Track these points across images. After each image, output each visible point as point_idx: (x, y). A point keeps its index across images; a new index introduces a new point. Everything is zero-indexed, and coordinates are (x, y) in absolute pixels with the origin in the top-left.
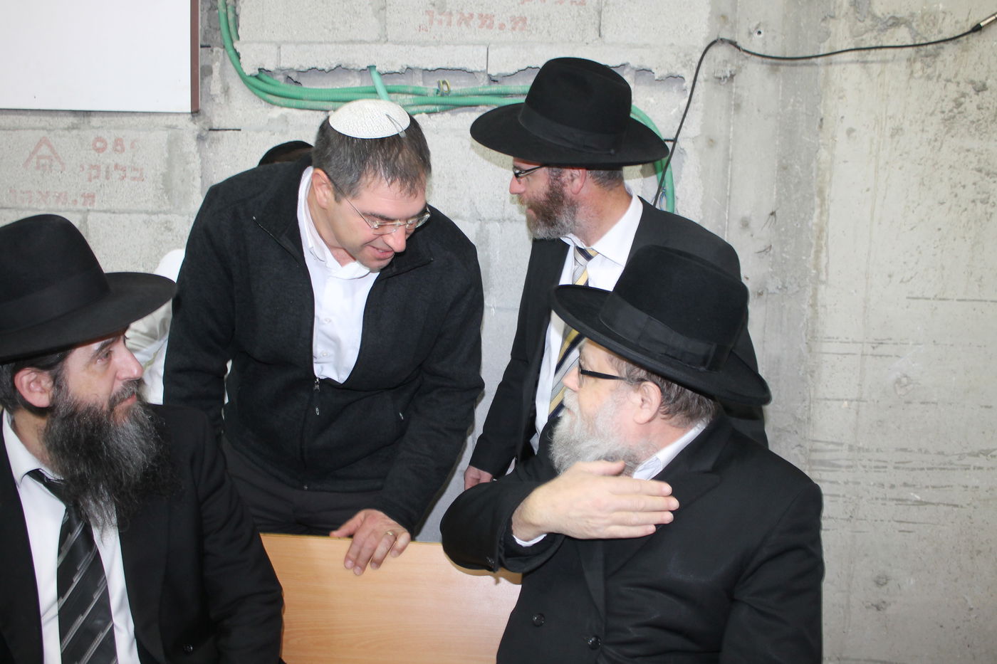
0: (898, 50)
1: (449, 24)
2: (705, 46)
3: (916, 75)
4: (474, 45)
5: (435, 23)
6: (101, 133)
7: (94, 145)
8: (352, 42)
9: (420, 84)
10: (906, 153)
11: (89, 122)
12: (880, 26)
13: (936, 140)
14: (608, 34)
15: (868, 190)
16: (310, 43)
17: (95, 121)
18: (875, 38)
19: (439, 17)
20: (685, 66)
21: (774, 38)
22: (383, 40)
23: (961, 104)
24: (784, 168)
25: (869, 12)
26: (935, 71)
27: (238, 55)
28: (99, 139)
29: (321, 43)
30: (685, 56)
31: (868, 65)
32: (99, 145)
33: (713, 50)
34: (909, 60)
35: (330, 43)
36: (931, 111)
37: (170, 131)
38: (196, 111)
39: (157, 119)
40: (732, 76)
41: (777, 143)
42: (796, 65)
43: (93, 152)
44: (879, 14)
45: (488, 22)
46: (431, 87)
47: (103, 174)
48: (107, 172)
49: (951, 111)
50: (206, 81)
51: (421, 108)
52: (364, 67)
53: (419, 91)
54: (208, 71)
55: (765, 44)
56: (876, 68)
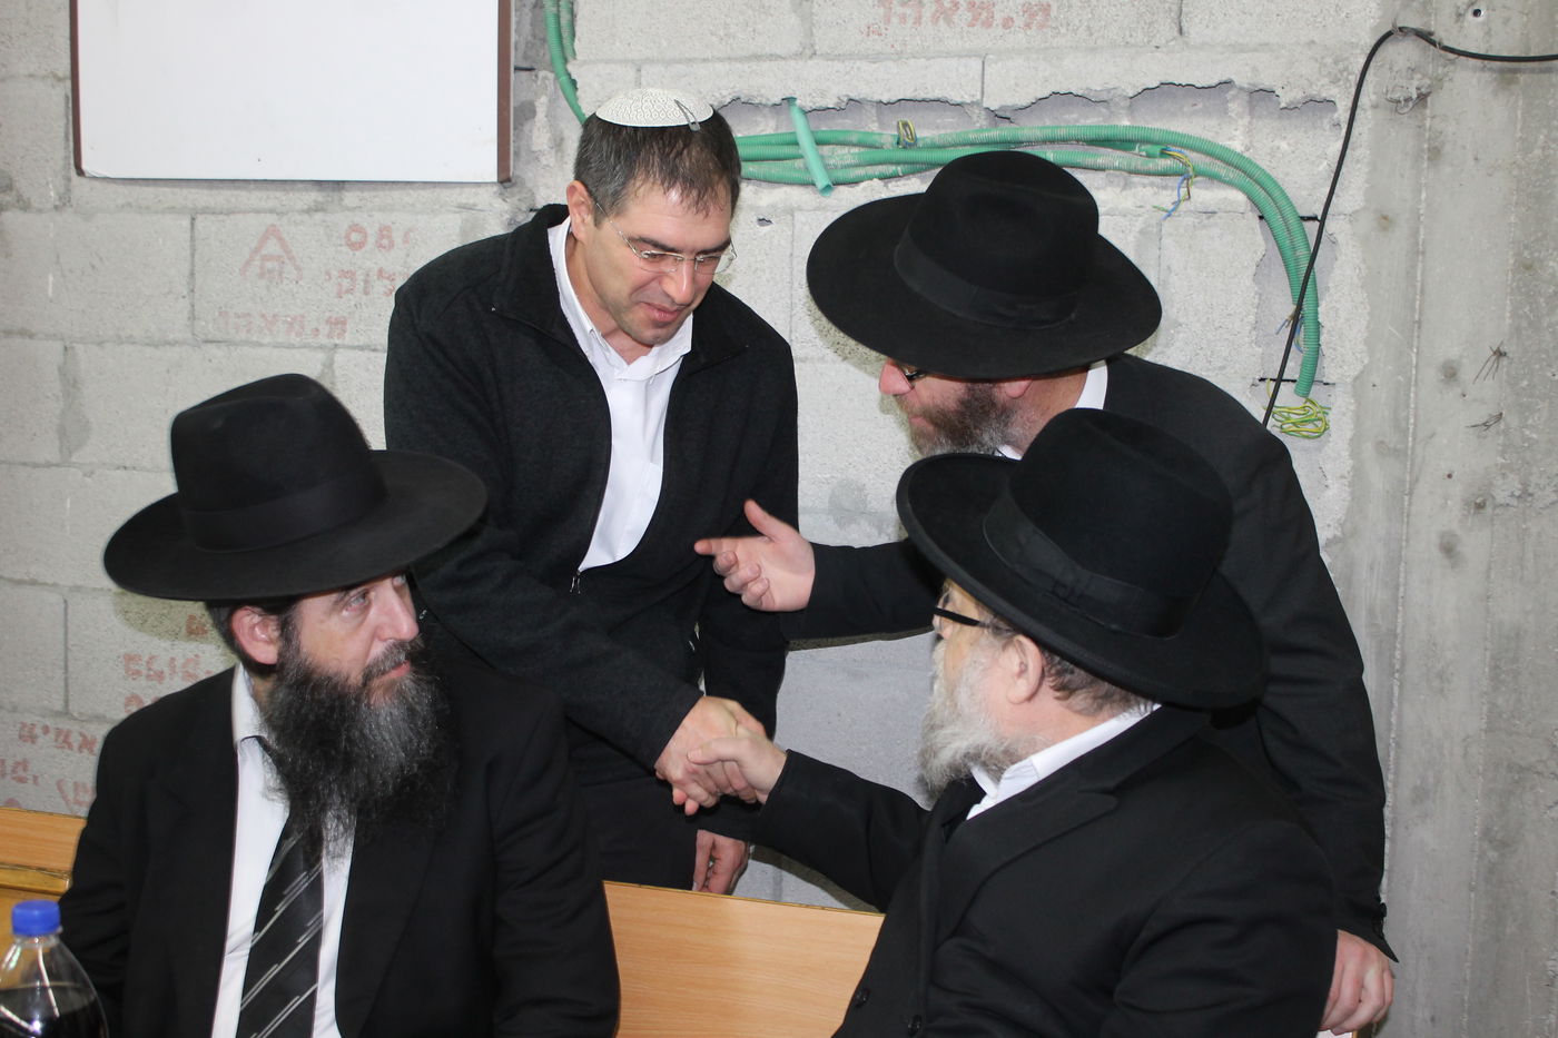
1: (918, 20)
2: (1374, 42)
4: (960, 56)
5: (895, 20)
6: (358, 218)
7: (348, 237)
8: (757, 57)
9: (874, 127)
11: (342, 199)
14: (1195, 31)
16: (690, 61)
17: (350, 198)
19: (900, 10)
20: (1335, 82)
21: (1507, 21)
22: (808, 52)
24: (1526, 266)
27: (574, 82)
28: (355, 228)
29: (705, 60)
30: (1336, 62)
32: (355, 237)
33: (1388, 50)
35: (720, 60)
37: (465, 214)
38: (505, 179)
39: (445, 194)
40: (1422, 98)
41: (1512, 219)
42: (1549, 70)
43: (345, 249)
45: (984, 15)
46: (888, 135)
47: (360, 285)
48: (366, 282)
50: (526, 128)
51: (870, 170)
52: (777, 100)
53: (870, 140)
54: (528, 111)
55: (1488, 33)
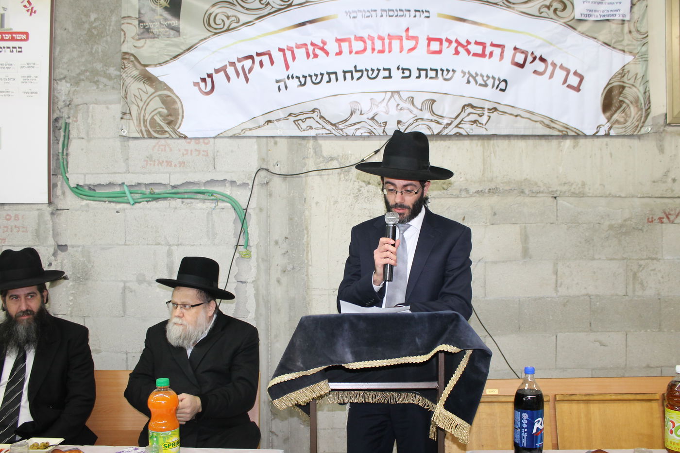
0: (334, 170)
1: (154, 165)
2: (256, 171)
3: (342, 179)
4: (164, 173)
5: (149, 165)
6: (9, 213)
7: (6, 217)
8: (115, 173)
9: (144, 189)
10: (341, 211)
11: (4, 208)
12: (326, 160)
13: (352, 205)
14: (218, 168)
15: (326, 227)
16: (98, 174)
17: (6, 207)
18: (324, 165)
19: (150, 162)
20: (249, 180)
21: (284, 167)
22: (128, 172)
23: (360, 190)
24: (291, 219)
25: (321, 155)
26: (349, 177)
27: (68, 179)
28: (8, 215)
29: (102, 174)
30: (249, 175)
31: (323, 176)
32: (8, 217)
33: (260, 173)
34: (338, 173)
35: (105, 174)
36: (349, 193)
37: (39, 211)
38: (50, 203)
39: (33, 206)
40: (267, 183)
41: (288, 209)
42: (293, 177)
43: (5, 220)
44: (325, 156)
45: (170, 164)
46: (148, 191)
47: (9, 230)
48: (11, 229)
49: (357, 193)
50: (55, 189)
51: (144, 200)
52: (120, 183)
53: (143, 192)
54: (55, 185)
55: (280, 169)
56: (325, 177)
